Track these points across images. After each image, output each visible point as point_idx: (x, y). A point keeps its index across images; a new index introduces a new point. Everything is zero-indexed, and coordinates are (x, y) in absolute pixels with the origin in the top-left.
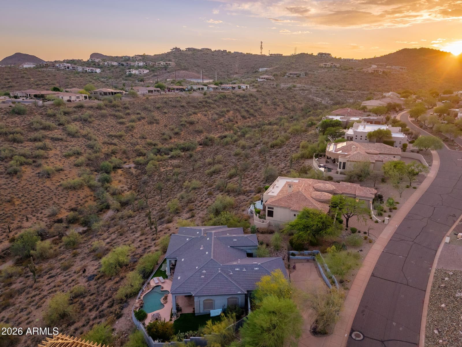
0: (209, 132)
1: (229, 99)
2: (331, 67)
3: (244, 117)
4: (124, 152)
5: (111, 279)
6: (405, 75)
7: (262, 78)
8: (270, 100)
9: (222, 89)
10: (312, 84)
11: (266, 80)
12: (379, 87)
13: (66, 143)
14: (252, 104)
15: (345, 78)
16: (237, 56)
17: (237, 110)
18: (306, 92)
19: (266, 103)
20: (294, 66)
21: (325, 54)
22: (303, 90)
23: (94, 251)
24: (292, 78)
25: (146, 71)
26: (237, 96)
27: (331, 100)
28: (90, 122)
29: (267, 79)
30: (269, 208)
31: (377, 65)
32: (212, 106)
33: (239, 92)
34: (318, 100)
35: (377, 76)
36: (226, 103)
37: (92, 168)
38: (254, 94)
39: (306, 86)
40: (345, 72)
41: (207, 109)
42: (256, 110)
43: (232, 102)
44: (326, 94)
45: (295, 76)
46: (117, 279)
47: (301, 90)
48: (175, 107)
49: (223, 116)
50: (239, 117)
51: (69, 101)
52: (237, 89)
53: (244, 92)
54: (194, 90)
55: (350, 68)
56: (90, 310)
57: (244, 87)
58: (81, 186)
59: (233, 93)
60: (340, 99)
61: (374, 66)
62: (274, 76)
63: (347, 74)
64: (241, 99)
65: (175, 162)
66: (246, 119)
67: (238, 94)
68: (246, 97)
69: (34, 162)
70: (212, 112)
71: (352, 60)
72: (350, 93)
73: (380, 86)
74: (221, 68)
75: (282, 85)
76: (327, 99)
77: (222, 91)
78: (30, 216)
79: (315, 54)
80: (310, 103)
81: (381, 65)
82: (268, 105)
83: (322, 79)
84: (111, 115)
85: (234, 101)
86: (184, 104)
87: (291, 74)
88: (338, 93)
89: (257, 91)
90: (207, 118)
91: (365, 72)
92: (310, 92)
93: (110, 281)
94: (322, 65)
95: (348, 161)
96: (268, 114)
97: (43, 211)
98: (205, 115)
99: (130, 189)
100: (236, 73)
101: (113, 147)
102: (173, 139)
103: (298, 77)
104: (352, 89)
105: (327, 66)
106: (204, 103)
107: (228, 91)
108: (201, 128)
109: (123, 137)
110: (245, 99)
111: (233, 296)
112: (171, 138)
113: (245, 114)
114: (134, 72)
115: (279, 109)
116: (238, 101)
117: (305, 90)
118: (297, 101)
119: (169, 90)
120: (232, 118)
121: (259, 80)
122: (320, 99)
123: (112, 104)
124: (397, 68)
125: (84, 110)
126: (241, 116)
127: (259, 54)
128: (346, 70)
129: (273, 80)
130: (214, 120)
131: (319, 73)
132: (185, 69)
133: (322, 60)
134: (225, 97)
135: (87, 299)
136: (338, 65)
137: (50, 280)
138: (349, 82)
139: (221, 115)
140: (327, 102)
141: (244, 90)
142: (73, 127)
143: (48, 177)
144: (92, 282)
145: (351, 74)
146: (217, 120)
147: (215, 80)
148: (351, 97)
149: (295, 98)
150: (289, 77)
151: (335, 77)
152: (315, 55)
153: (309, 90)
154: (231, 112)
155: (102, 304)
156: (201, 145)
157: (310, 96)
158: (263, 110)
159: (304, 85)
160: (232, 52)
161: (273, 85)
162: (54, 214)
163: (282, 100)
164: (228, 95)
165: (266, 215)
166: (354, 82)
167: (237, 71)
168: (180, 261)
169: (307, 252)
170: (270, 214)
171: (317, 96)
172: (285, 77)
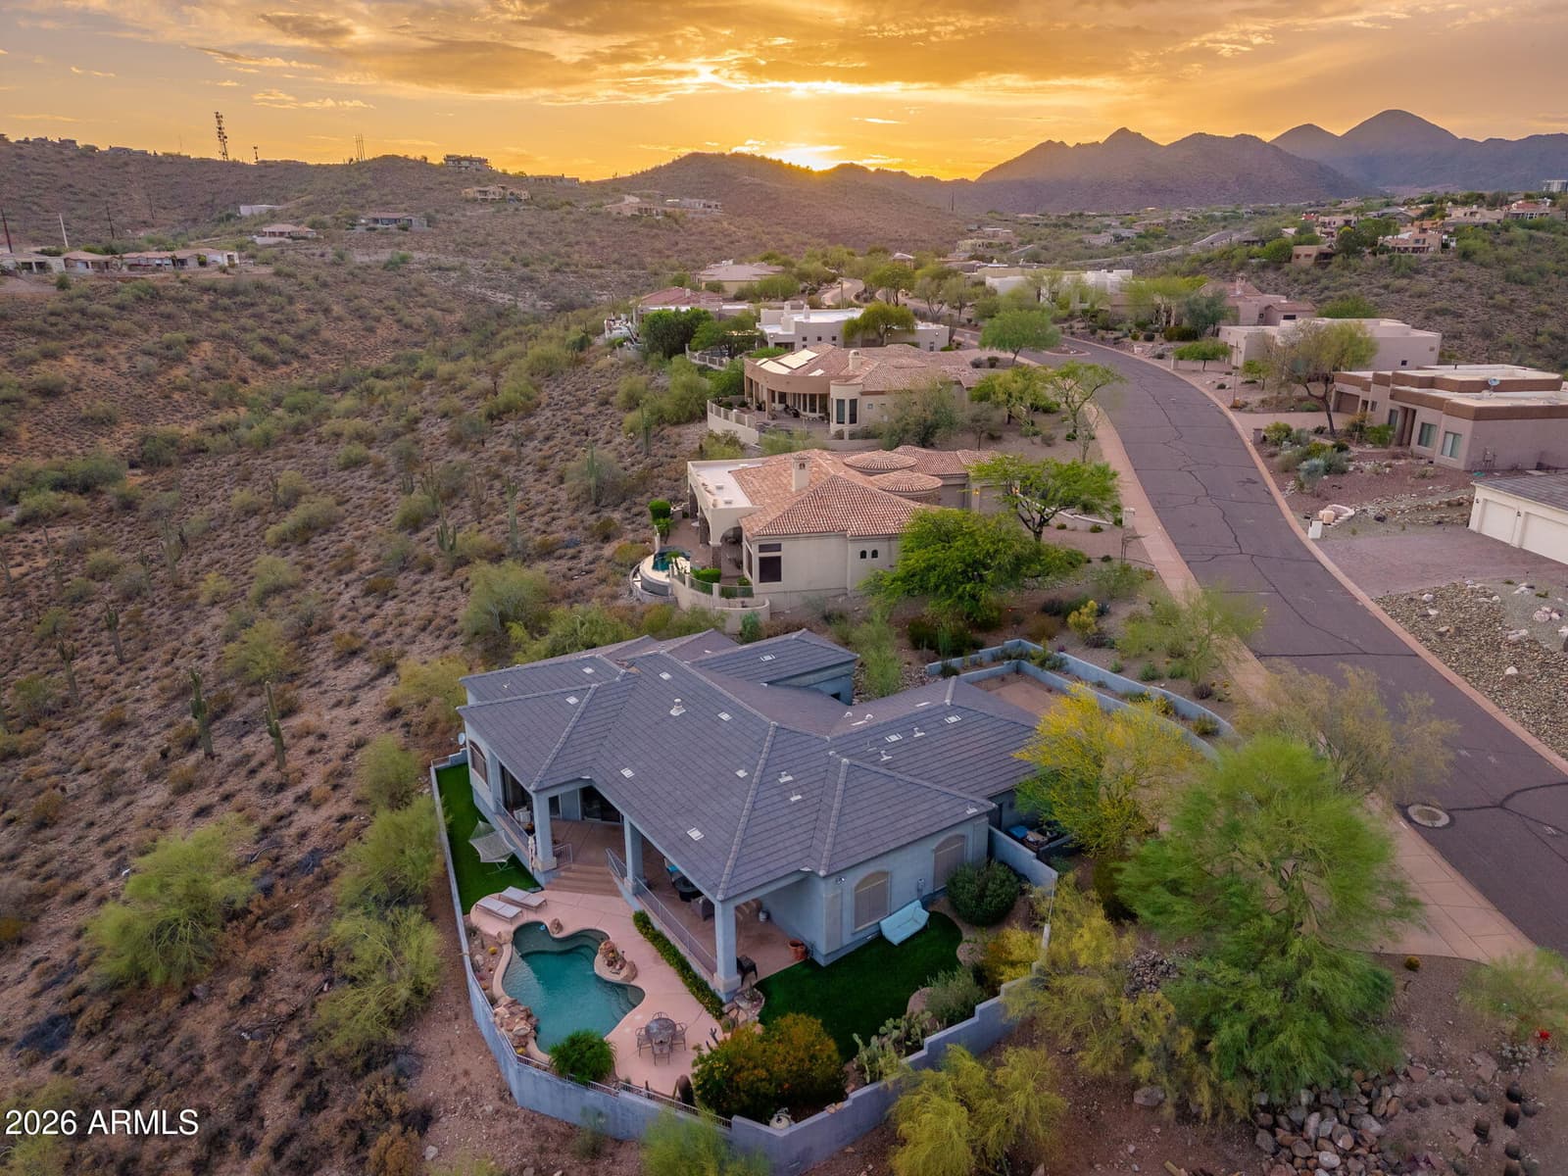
0: (142, 416)
1: (174, 300)
2: (503, 199)
3: (261, 360)
5: (192, 998)
6: (725, 224)
7: (273, 234)
8: (337, 303)
9: (131, 267)
10: (462, 251)
11: (289, 241)
12: (668, 257)
14: (277, 316)
15: (561, 233)
17: (224, 336)
18: (453, 274)
19: (327, 311)
20: (374, 195)
21: (470, 160)
22: (439, 269)
24: (385, 233)
26: (206, 290)
27: (545, 297)
29: (293, 236)
30: (762, 548)
31: (640, 196)
32: (115, 325)
33: (208, 276)
34: (502, 298)
35: (652, 227)
36: (169, 317)
38: (268, 282)
39: (442, 258)
40: (555, 215)
41: (99, 338)
42: (301, 337)
43: (195, 312)
44: (522, 279)
45: (393, 227)
46: (236, 987)
47: (433, 269)
49: (179, 359)
50: (246, 363)
52: (192, 264)
53: (225, 276)
54: (6, 273)
55: (563, 205)
57: (222, 260)
59: (183, 282)
60: (571, 294)
61: (632, 200)
62: (312, 226)
63: (562, 220)
64: (226, 301)
65: (58, 534)
66: (273, 366)
67: (207, 284)
68: (245, 292)
70: (124, 348)
71: (562, 178)
72: (592, 276)
73: (669, 253)
75: (359, 258)
76: (531, 296)
77: (134, 274)
79: (437, 159)
80: (483, 309)
81: (649, 196)
82: (339, 319)
83: (489, 235)
85: (200, 307)
87: (376, 221)
88: (559, 277)
89: (278, 274)
90: (108, 372)
91: (614, 213)
92: (467, 277)
93: (190, 1008)
94: (472, 192)
95: (863, 394)
96: (350, 347)
98: (100, 361)
100: (146, 224)
103: (405, 229)
104: (594, 263)
105: (490, 197)
106: (75, 318)
107: (162, 274)
108: (101, 406)
110: (241, 298)
111: (950, 834)
113: (261, 349)
115: (381, 332)
116: (214, 306)
117: (448, 269)
118: (433, 304)
120: (218, 365)
121: (259, 240)
122: (507, 296)
124: (698, 204)
126: (253, 358)
127: (219, 157)
128: (552, 208)
129: (317, 240)
130: (147, 376)
131: (471, 217)
133: (466, 179)
134: (155, 295)
136: (525, 195)
138: (577, 243)
139: (171, 356)
140: (534, 305)
141: (224, 270)
145: (575, 221)
146: (159, 373)
148: (602, 287)
149: (422, 295)
150: (373, 229)
151: (527, 229)
152: (436, 162)
153: (460, 269)
154: (207, 346)
156: (133, 466)
157: (472, 288)
158: (326, 334)
159: (435, 255)
160: (103, 147)
161: (322, 255)
163: (380, 301)
164: (165, 288)
165: (754, 579)
166: (592, 244)
167: (147, 217)
168: (621, 781)
169: (985, 653)
170: (771, 569)
171: (493, 288)
172: (359, 229)
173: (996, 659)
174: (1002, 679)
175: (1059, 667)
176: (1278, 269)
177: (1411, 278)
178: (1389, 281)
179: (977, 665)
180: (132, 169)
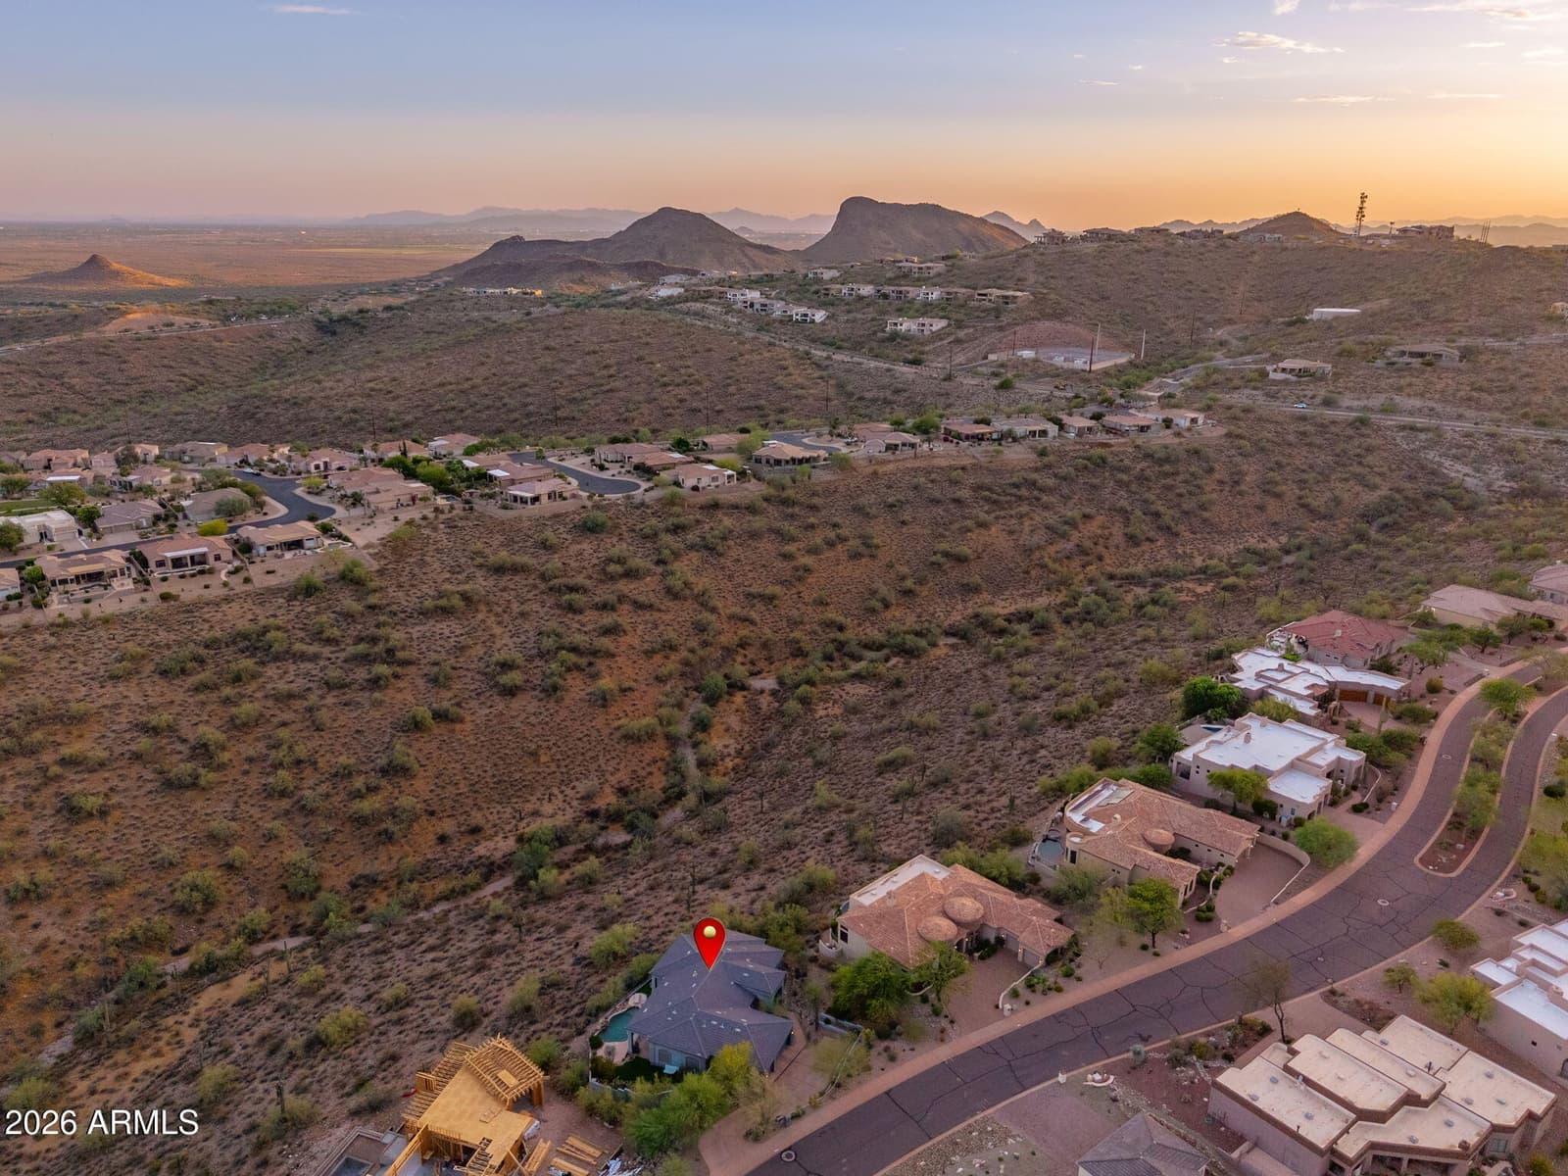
0: (998, 590)
1: (1114, 469)
3: (1133, 539)
4: (765, 645)
7: (1284, 370)
8: (1256, 472)
11: (1294, 379)
13: (656, 615)
14: (1184, 488)
18: (1423, 436)
19: (1237, 483)
22: (1412, 429)
23: (604, 909)
24: (1401, 371)
25: (939, 324)
26: (1146, 456)
27: (1511, 476)
28: (721, 555)
29: (1301, 373)
32: (1046, 497)
33: (1160, 442)
34: (1457, 471)
36: (1095, 487)
37: (691, 683)
38: (1209, 447)
39: (1438, 409)
41: (1026, 509)
42: (1187, 513)
43: (1119, 482)
45: (1416, 362)
48: (938, 502)
49: (1064, 536)
50: (1117, 539)
51: (695, 488)
52: (1156, 429)
53: (1175, 440)
54: (1015, 440)
56: (558, 1012)
57: (1185, 423)
58: (651, 736)
59: (1134, 448)
64: (1152, 471)
65: (859, 690)
66: (1137, 544)
67: (1153, 450)
69: (590, 664)
74: (1181, 302)
75: (1347, 403)
76: (1496, 472)
78: (555, 791)
82: (1242, 493)
84: (771, 530)
85: (1126, 477)
86: (964, 493)
87: (1405, 352)
89: (1228, 435)
90: (1010, 543)
96: (1225, 526)
97: (577, 783)
98: (1011, 533)
99: (739, 753)
100: (1230, 321)
101: (744, 631)
102: (893, 608)
103: (1428, 365)
106: (1024, 492)
107: (1122, 440)
108: (980, 575)
109: (776, 602)
112: (887, 606)
113: (1142, 526)
114: (907, 325)
115: (1273, 509)
116: (1140, 477)
117: (1421, 430)
119: (947, 436)
120: (1088, 544)
121: (1272, 374)
123: (784, 495)
125: (720, 514)
130: (1028, 551)
132: (1057, 316)
134: (1101, 463)
135: (561, 993)
137: (537, 944)
139: (1060, 531)
140: (1489, 485)
141: (1178, 434)
142: (684, 569)
143: (604, 706)
144: (578, 969)
146: (1039, 549)
147: (1138, 356)
149: (1360, 463)
150: (1393, 364)
154: (1100, 519)
155: (573, 1007)
156: (952, 635)
157: (1430, 456)
159: (1432, 404)
162: (588, 797)
164: (1117, 454)
165: (839, 934)
169: (848, 1024)
170: (844, 936)
171: (1456, 458)
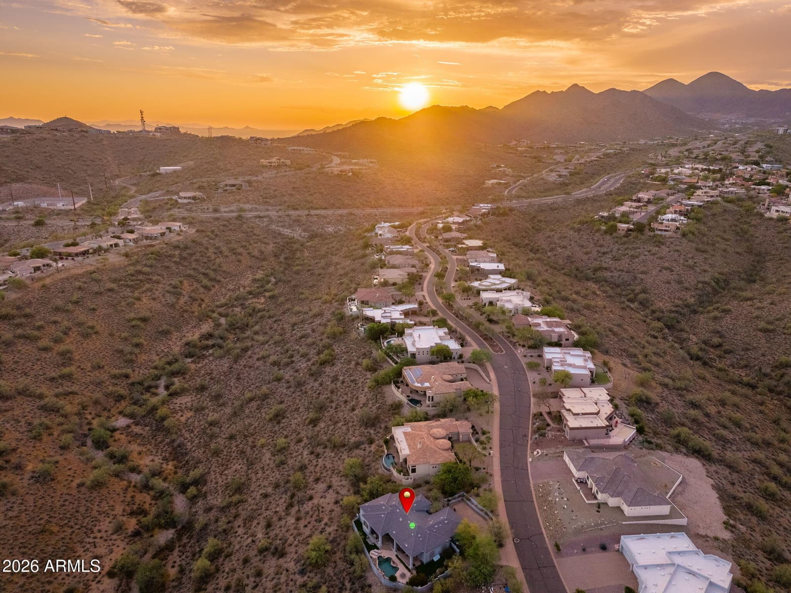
0: (178, 329)
2: (279, 166)
7: (185, 198)
8: (224, 246)
9: (146, 239)
11: (193, 202)
14: (204, 259)
15: (307, 187)
16: (102, 140)
17: (190, 276)
18: (265, 220)
21: (261, 140)
22: (259, 217)
24: (232, 193)
27: (304, 231)
29: (194, 198)
30: (412, 466)
34: (287, 232)
35: (348, 181)
42: (215, 270)
43: (175, 262)
44: (294, 221)
45: (234, 188)
46: (332, 564)
47: (256, 216)
48: (100, 293)
50: (201, 290)
55: (306, 167)
61: (336, 160)
64: (184, 254)
66: (210, 289)
68: (189, 247)
70: (160, 290)
75: (223, 210)
76: (299, 231)
77: (148, 243)
80: (280, 240)
81: (343, 157)
83: (275, 190)
86: (109, 284)
87: (226, 185)
89: (197, 231)
91: (330, 172)
92: (271, 220)
94: (265, 162)
96: (234, 272)
98: (154, 299)
100: (118, 176)
102: (139, 356)
103: (240, 190)
104: (323, 206)
106: (139, 277)
110: (188, 251)
111: (444, 544)
113: (204, 280)
115: (244, 261)
117: (263, 217)
118: (260, 240)
119: (61, 256)
120: (192, 294)
121: (180, 200)
122: (289, 231)
124: (366, 162)
126: (202, 286)
128: (301, 170)
130: (172, 305)
131: (266, 178)
133: (260, 152)
134: (160, 255)
136: (288, 162)
140: (300, 235)
145: (312, 178)
146: (176, 303)
147: (89, 198)
148: (328, 223)
150: (226, 190)
151: (292, 185)
153: (268, 215)
154: (185, 283)
157: (273, 227)
161: (208, 209)
163: (240, 242)
164: (161, 249)
165: (410, 472)
166: (321, 193)
167: (118, 173)
168: (393, 533)
169: (456, 496)
170: (414, 471)
171: (283, 227)
172: (220, 190)
173: (459, 497)
174: (459, 502)
175: (470, 500)
176: (611, 234)
177: (660, 247)
178: (651, 248)
179: (455, 499)
180: (105, 143)
